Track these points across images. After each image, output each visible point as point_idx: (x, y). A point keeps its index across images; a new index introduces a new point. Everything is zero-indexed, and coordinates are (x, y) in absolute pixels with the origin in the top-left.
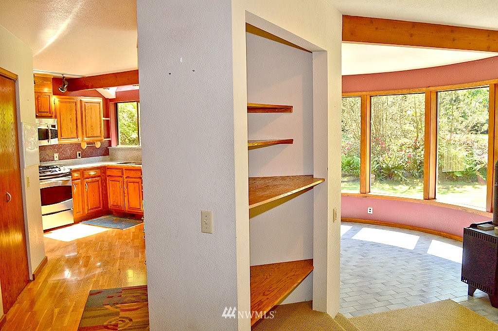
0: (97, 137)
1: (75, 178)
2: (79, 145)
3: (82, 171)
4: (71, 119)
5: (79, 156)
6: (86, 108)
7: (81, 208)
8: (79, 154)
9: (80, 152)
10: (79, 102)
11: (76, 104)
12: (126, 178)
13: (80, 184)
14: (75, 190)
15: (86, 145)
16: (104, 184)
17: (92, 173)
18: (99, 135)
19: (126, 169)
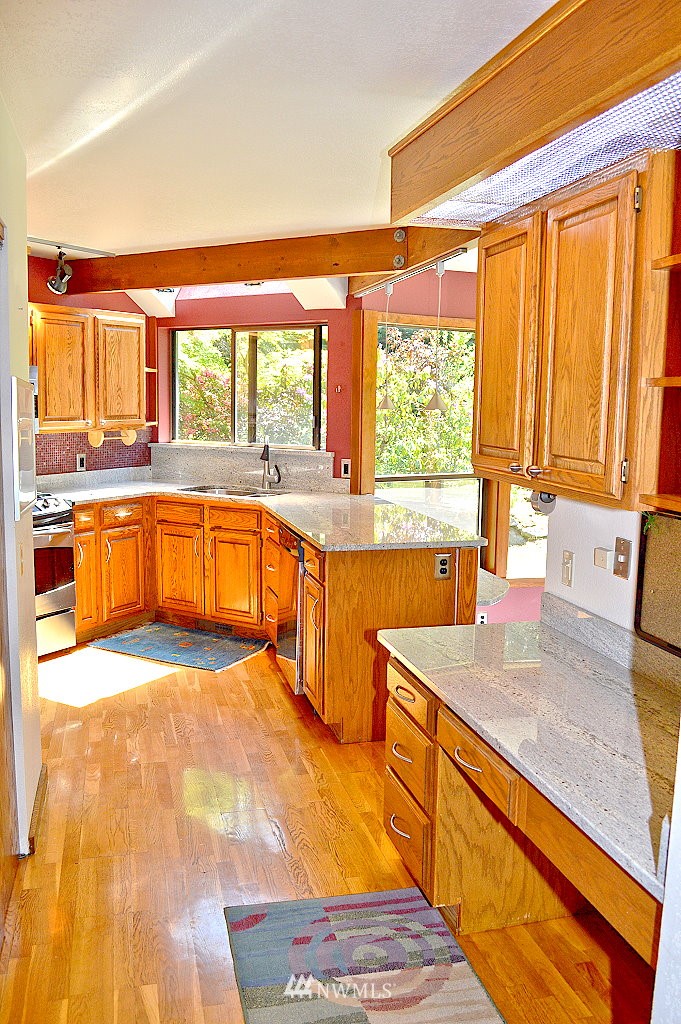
0: (131, 416)
1: (82, 526)
2: (84, 436)
3: (99, 509)
4: (70, 368)
5: (82, 465)
6: (108, 339)
7: (94, 606)
8: (82, 460)
9: (83, 456)
10: (91, 321)
11: (83, 329)
12: (212, 529)
13: (93, 544)
14: (80, 559)
15: (103, 439)
16: (149, 543)
17: (122, 513)
18: (135, 411)
19: (212, 508)
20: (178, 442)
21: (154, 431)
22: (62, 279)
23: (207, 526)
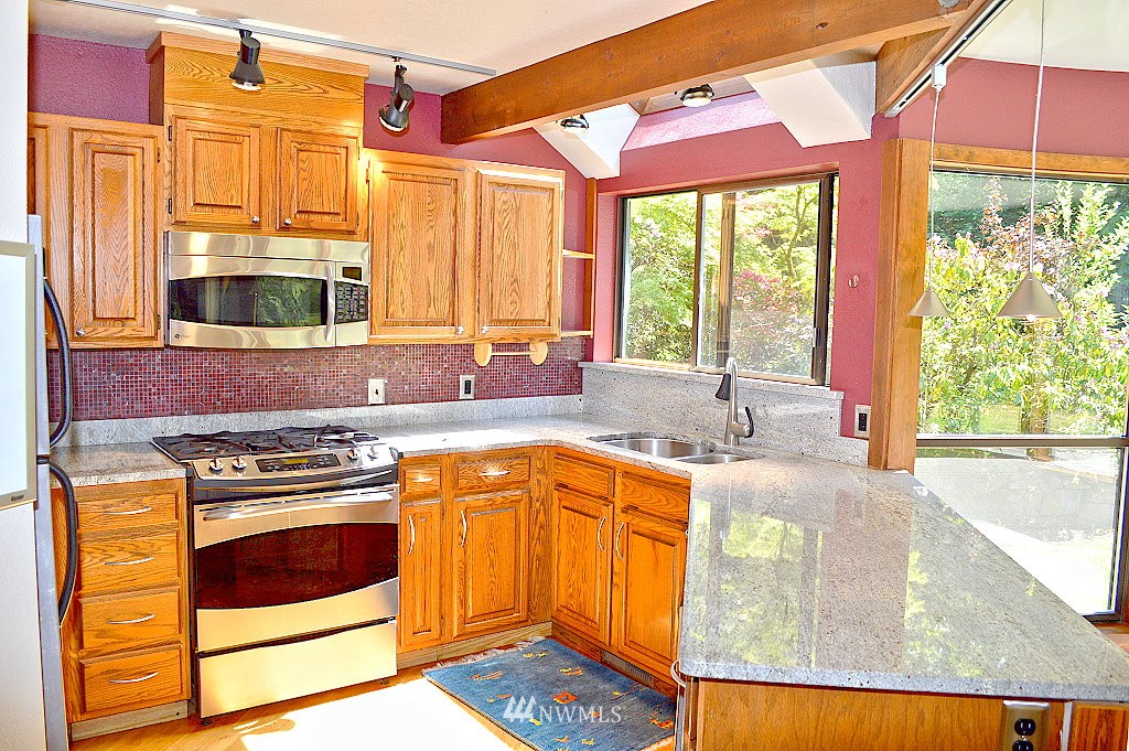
0: (533, 322)
1: (418, 490)
2: (468, 349)
4: (431, 247)
5: (468, 391)
6: (498, 205)
7: (435, 614)
8: (468, 384)
9: (471, 378)
10: (469, 178)
11: (456, 190)
12: (625, 511)
13: (437, 518)
14: (411, 540)
15: (490, 354)
16: (541, 517)
17: (493, 471)
18: (541, 314)
19: (626, 474)
20: (624, 362)
21: (588, 343)
22: (398, 108)
23: (619, 504)
